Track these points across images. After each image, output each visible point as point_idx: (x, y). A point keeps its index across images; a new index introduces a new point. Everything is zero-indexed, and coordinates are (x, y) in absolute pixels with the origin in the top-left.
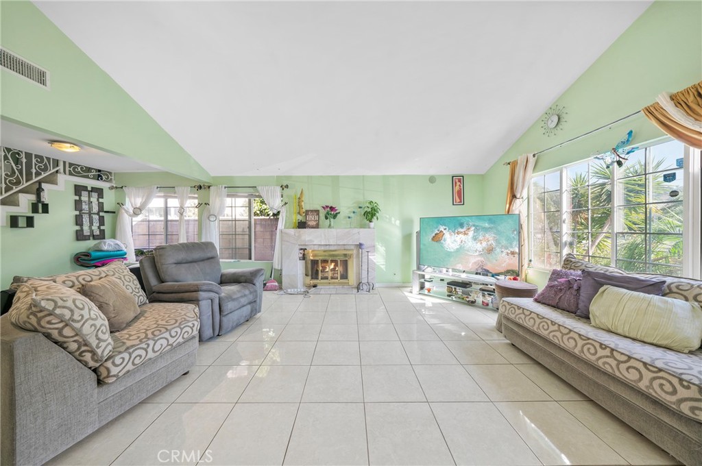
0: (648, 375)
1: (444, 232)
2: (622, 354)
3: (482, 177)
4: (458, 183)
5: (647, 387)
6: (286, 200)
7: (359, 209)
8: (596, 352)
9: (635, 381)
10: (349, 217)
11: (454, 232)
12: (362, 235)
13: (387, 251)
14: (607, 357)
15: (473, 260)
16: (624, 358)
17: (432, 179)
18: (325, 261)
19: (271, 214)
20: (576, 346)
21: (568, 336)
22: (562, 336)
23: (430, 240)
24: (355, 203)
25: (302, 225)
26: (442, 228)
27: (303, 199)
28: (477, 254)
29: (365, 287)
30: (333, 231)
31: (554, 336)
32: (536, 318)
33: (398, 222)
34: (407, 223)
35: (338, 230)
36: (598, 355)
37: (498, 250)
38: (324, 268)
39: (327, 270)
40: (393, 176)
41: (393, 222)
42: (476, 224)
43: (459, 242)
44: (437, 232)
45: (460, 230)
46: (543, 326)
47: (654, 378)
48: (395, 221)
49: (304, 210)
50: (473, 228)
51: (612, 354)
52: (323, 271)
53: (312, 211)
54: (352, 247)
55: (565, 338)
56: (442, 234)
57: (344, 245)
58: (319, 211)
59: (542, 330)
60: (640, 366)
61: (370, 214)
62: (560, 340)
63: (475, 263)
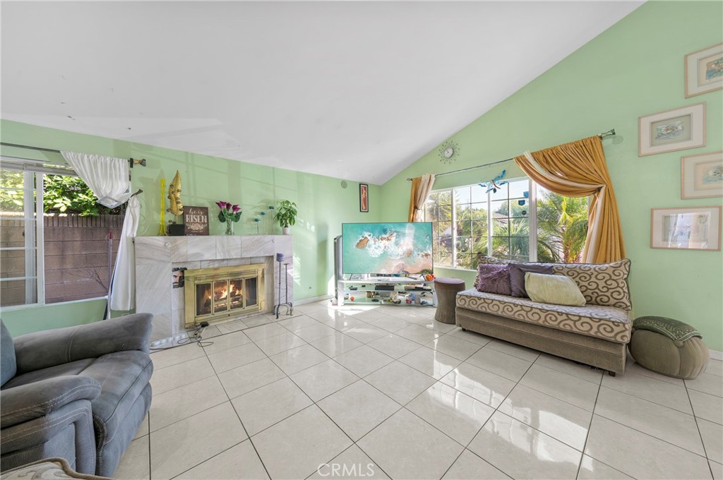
0: (595, 325)
1: (369, 238)
2: (574, 315)
3: (381, 188)
4: (364, 191)
5: (596, 333)
6: (141, 186)
7: (270, 210)
8: (557, 319)
9: (588, 331)
10: (256, 220)
11: (378, 238)
12: (276, 244)
13: (302, 262)
14: (566, 320)
15: (395, 264)
16: (577, 318)
17: (344, 184)
18: (221, 284)
19: (63, 209)
20: (540, 318)
21: (532, 312)
22: (527, 314)
23: (354, 247)
24: (262, 201)
25: (176, 230)
26: (366, 234)
27: (179, 187)
28: (399, 258)
29: (282, 310)
30: (236, 240)
31: (519, 314)
32: (499, 304)
33: (313, 228)
34: (322, 229)
35: (243, 238)
36: (559, 320)
37: (415, 253)
38: (219, 294)
39: (223, 296)
40: (308, 175)
41: (308, 228)
42: (398, 230)
43: (383, 247)
44: (361, 238)
45: (384, 236)
46: (507, 309)
47: (599, 326)
48: (310, 227)
49: (181, 206)
50: (395, 234)
51: (567, 316)
52: (218, 299)
53: (195, 208)
54: (262, 260)
55: (530, 314)
56: (366, 240)
57: (251, 258)
58: (207, 208)
59: (508, 313)
60: (588, 320)
61: (286, 217)
62: (526, 317)
63: (397, 266)
